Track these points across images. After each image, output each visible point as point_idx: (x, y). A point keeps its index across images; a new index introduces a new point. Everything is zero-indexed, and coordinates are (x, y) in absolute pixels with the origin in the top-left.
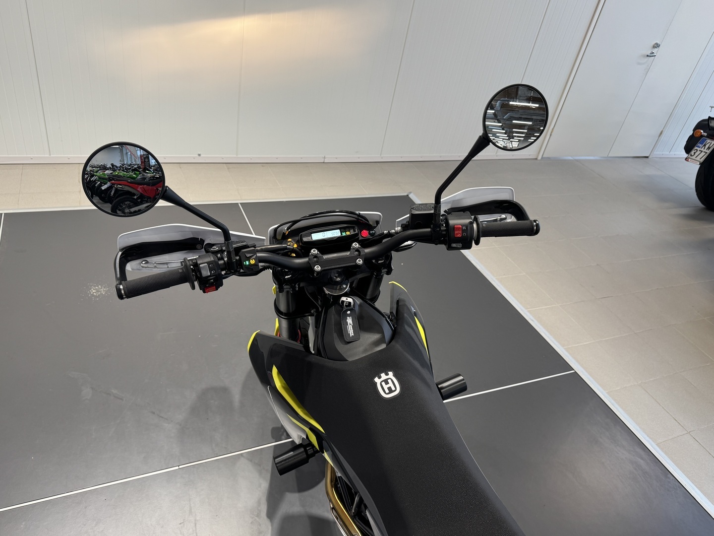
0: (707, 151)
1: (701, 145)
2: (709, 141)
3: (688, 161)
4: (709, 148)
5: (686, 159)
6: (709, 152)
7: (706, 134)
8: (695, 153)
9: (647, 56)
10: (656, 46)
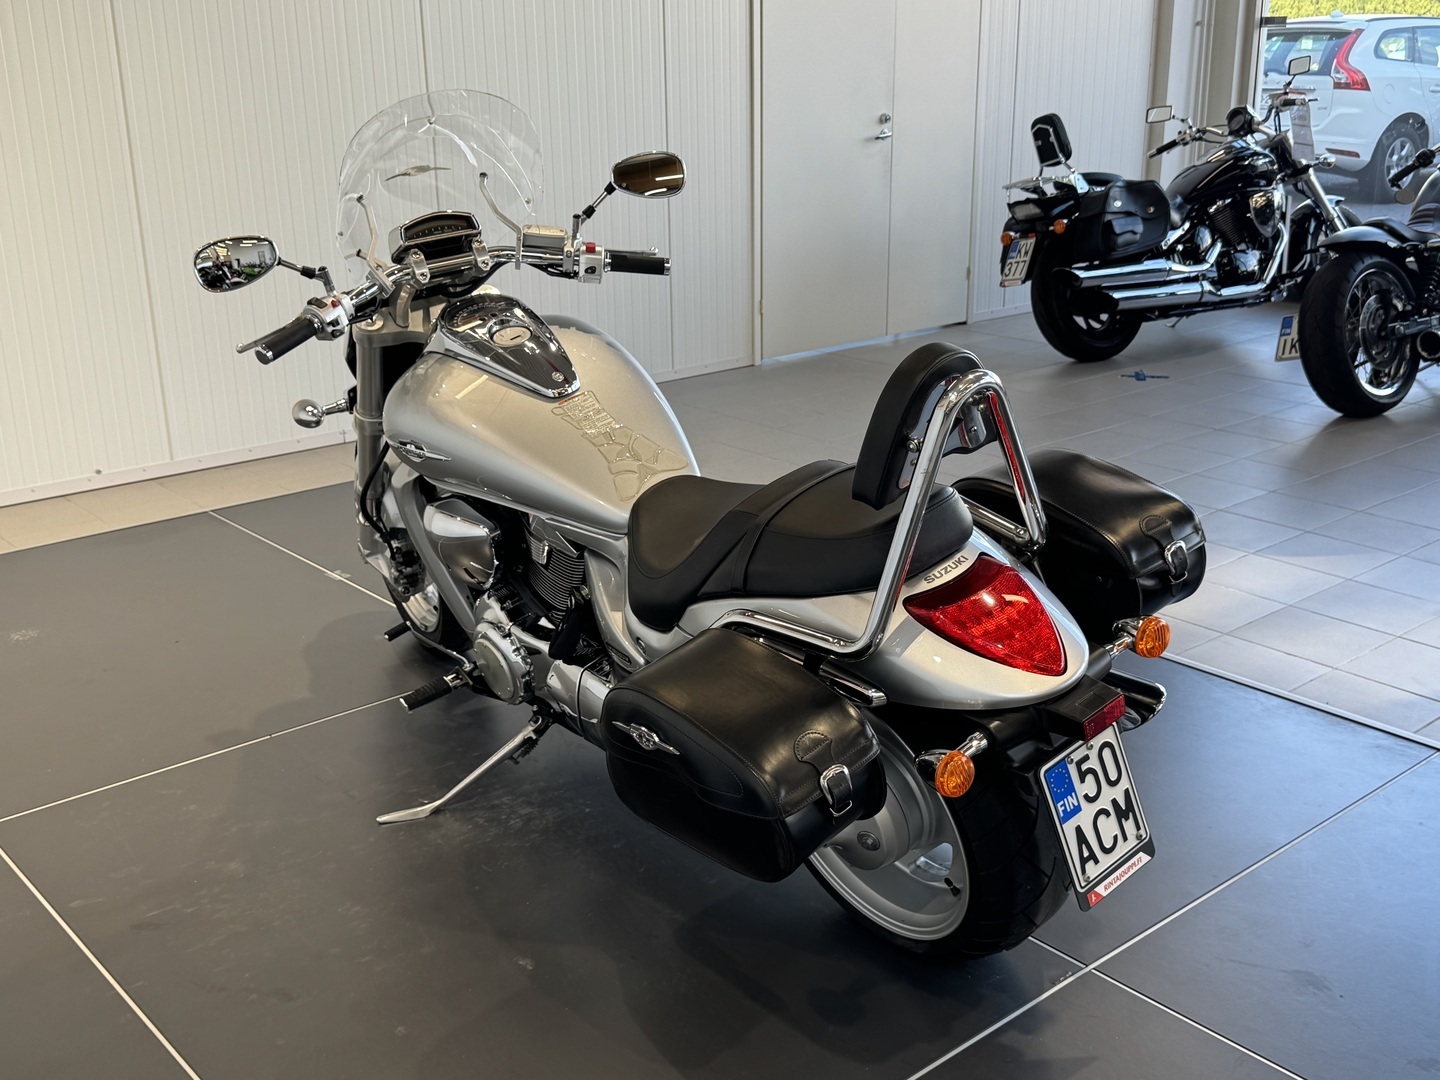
0: (1025, 259)
1: (1014, 254)
2: (1023, 242)
3: (1004, 286)
4: (1026, 253)
5: (1002, 284)
6: (1028, 258)
7: (1018, 235)
8: (1010, 269)
9: (878, 138)
10: (884, 120)
